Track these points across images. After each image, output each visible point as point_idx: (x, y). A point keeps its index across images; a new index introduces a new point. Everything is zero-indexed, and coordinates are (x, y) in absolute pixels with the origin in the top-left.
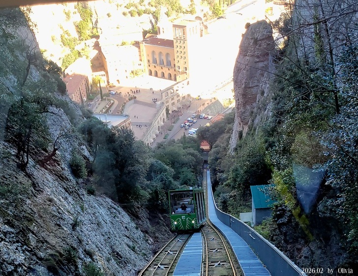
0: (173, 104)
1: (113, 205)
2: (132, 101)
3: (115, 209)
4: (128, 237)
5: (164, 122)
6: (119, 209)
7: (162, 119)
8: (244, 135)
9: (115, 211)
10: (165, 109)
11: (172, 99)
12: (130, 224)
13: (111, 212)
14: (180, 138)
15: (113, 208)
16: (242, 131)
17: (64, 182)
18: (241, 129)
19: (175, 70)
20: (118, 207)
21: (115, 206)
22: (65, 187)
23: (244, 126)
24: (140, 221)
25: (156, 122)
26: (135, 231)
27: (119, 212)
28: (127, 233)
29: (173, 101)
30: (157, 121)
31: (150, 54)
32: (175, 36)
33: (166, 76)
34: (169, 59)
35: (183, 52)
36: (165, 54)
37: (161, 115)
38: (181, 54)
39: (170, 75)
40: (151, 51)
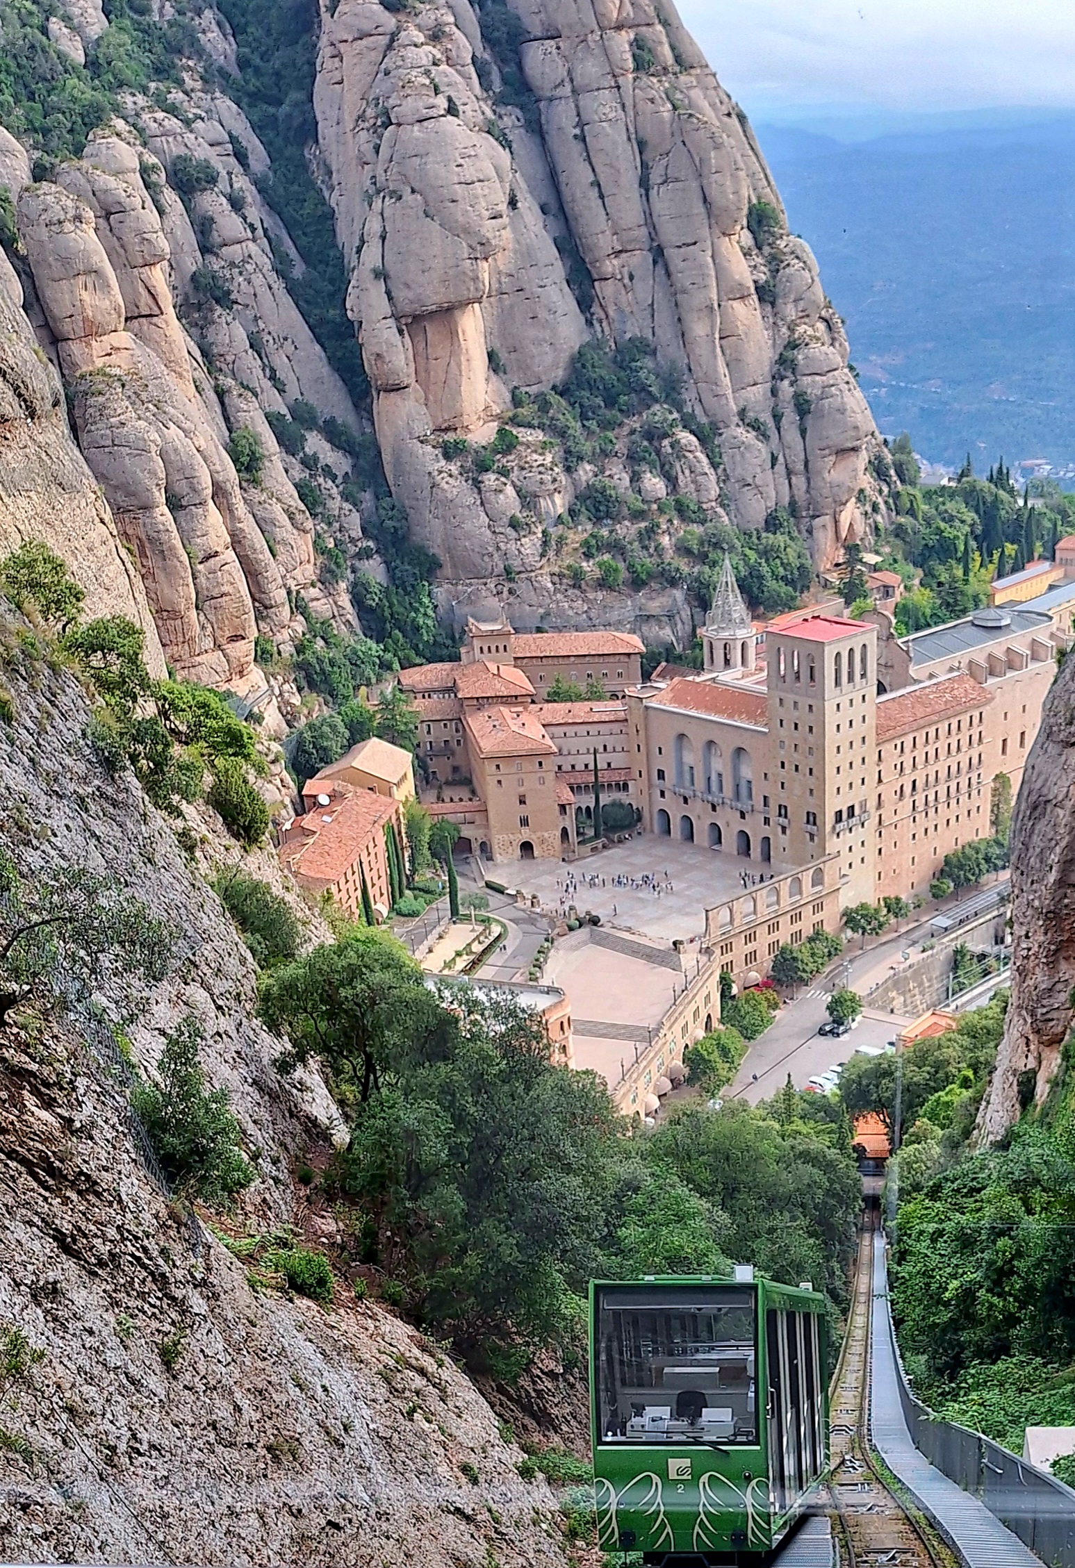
0: (751, 957)
1: (416, 1352)
2: (584, 933)
3: (422, 1372)
4: (469, 1519)
5: (708, 1026)
6: (445, 1374)
7: (703, 1016)
8: (1042, 1090)
9: (419, 1382)
10: (716, 977)
11: (750, 938)
12: (495, 1453)
13: (393, 1391)
14: (768, 1099)
15: (411, 1367)
16: (1034, 1072)
17: (66, 1201)
18: (1032, 1064)
19: (767, 821)
20: (441, 1365)
21: (428, 1362)
22: (66, 1228)
23: (1046, 1053)
24: (557, 1439)
25: (677, 1028)
26: (517, 1484)
27: (443, 1391)
28: (465, 1497)
29: (750, 947)
30: (681, 1022)
31: (670, 749)
32: (776, 679)
33: (730, 841)
34: (746, 772)
35: (803, 747)
36: (728, 752)
37: (700, 999)
38: (797, 758)
39: (744, 836)
40: (672, 735)
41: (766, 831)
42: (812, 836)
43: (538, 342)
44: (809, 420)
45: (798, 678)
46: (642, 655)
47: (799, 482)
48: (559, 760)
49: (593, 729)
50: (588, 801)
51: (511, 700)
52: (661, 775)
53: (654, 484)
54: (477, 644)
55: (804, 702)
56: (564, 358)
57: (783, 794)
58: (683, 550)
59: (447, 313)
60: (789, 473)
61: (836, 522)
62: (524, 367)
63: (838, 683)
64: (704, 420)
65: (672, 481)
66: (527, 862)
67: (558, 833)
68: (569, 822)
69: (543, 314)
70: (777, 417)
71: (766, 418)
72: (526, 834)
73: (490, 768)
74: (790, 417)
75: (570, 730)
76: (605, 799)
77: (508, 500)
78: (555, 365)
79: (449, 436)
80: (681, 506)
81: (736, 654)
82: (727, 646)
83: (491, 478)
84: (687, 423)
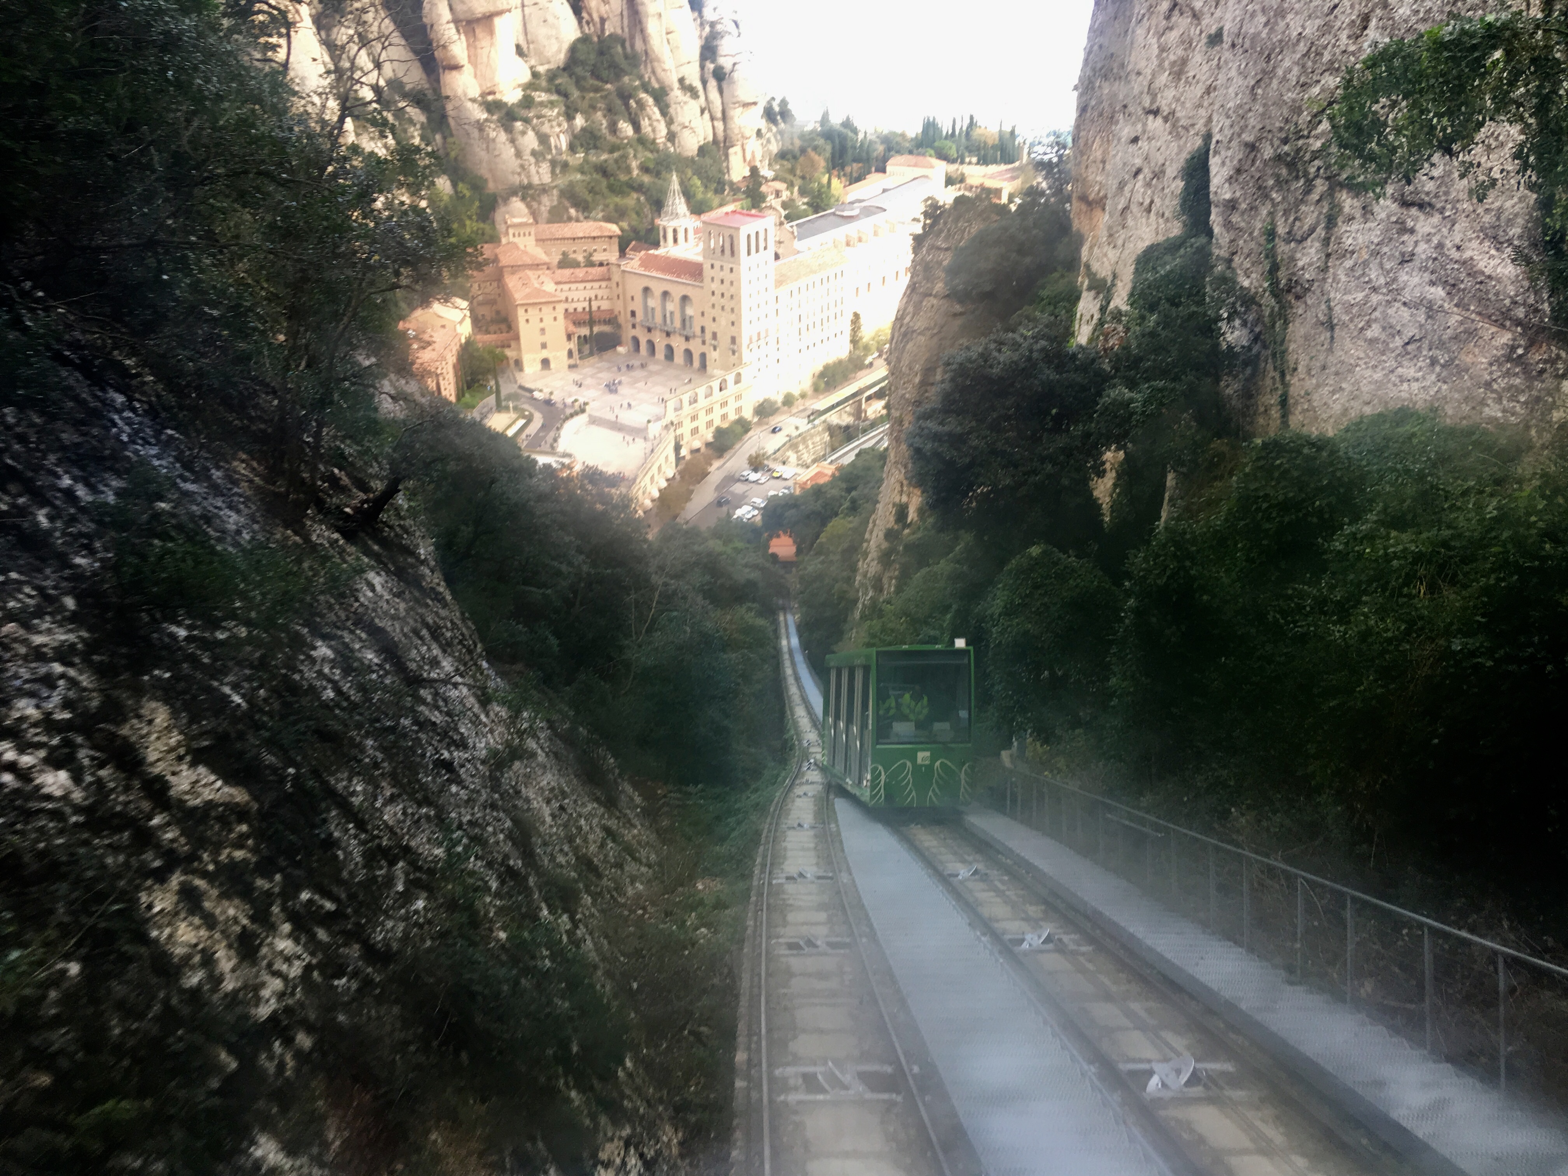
2: (584, 418)
14: (714, 526)
19: (704, 343)
25: (647, 478)
29: (694, 424)
31: (639, 297)
32: (708, 252)
33: (679, 358)
34: (689, 311)
35: (727, 295)
36: (677, 299)
37: (662, 460)
38: (723, 301)
39: (688, 353)
40: (641, 288)
41: (704, 349)
42: (734, 352)
43: (549, 37)
44: (725, 85)
45: (723, 251)
46: (619, 237)
47: (719, 125)
48: (566, 306)
49: (589, 285)
50: (585, 331)
51: (536, 266)
52: (633, 314)
53: (626, 128)
54: (511, 231)
55: (727, 267)
56: (566, 46)
57: (714, 325)
58: (645, 169)
59: (488, 19)
60: (712, 119)
61: (744, 150)
62: (539, 53)
63: (749, 253)
64: (656, 86)
65: (637, 127)
66: (546, 372)
67: (566, 353)
68: (573, 345)
69: (550, 19)
70: (704, 82)
71: (698, 84)
72: (545, 354)
73: (521, 312)
74: (712, 84)
75: (574, 286)
76: (596, 329)
77: (530, 141)
78: (560, 51)
79: (490, 98)
80: (643, 141)
81: (681, 236)
82: (675, 231)
83: (519, 125)
84: (646, 87)
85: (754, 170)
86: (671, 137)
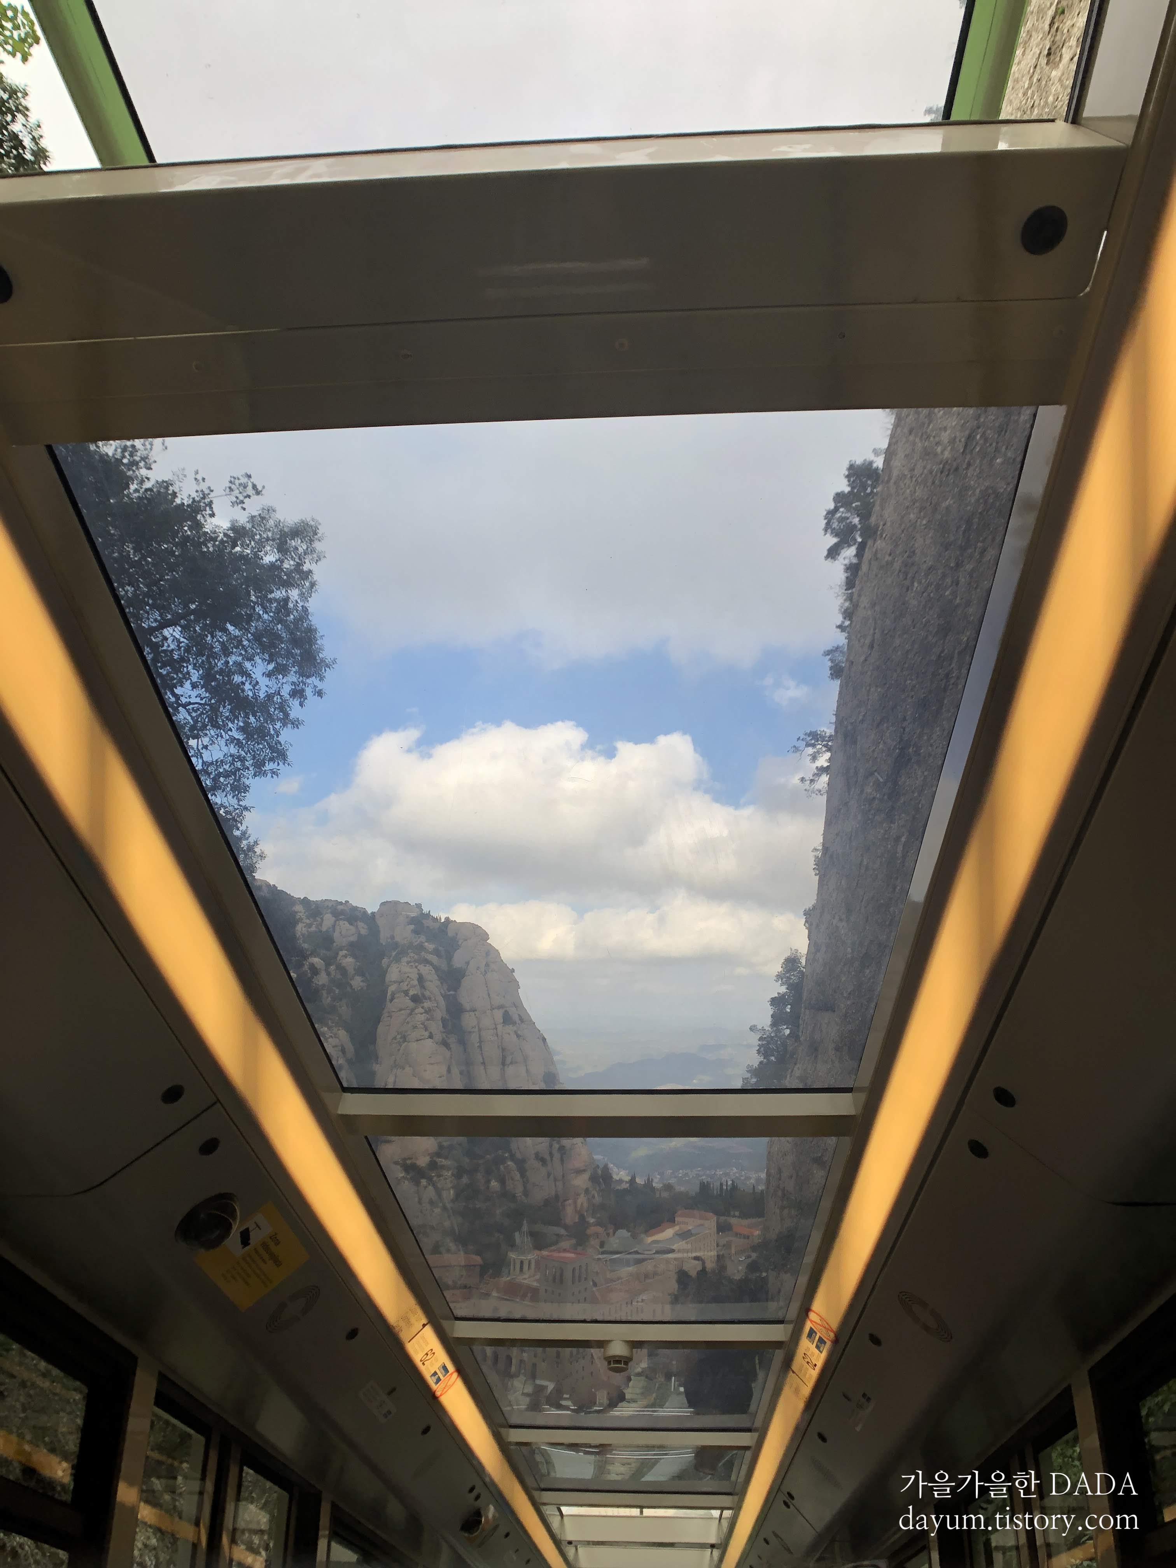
32: (544, 1280)
45: (554, 1280)
46: (481, 1266)
47: (560, 1184)
53: (496, 1185)
55: (556, 1292)
58: (506, 1215)
60: (555, 1180)
61: (575, 1203)
63: (573, 1282)
64: (519, 1156)
65: (503, 1185)
70: (551, 1154)
71: (547, 1155)
74: (557, 1155)
77: (430, 1193)
79: (409, 1162)
80: (506, 1195)
81: (526, 1267)
82: (522, 1262)
83: (424, 1182)
84: (512, 1157)
85: (582, 1217)
86: (526, 1193)
